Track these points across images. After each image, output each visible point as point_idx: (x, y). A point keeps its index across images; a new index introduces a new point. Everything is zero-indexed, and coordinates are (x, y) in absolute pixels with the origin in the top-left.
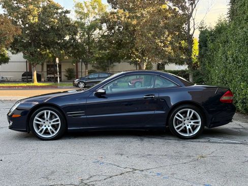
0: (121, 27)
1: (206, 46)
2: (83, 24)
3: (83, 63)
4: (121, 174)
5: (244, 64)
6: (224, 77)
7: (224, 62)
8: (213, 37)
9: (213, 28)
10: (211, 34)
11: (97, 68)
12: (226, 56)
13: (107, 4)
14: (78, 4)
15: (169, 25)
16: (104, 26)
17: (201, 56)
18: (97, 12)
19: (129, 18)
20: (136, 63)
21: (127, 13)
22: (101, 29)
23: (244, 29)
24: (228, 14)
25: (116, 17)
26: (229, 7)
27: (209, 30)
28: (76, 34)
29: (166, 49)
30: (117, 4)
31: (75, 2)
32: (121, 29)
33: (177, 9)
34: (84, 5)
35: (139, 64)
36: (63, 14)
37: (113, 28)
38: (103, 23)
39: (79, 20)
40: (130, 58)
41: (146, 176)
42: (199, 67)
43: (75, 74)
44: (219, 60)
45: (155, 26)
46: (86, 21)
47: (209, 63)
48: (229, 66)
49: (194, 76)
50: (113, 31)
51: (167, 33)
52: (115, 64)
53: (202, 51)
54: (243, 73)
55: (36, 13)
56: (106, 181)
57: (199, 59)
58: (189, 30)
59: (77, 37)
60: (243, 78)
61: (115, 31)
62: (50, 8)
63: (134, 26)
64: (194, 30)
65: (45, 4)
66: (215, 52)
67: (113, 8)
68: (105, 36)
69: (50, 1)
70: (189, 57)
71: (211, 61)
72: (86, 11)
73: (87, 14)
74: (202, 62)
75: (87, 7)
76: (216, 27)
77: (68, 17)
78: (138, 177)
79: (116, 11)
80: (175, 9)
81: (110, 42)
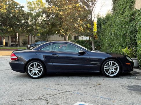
0: (54, 16)
1: (101, 27)
2: (32, 14)
3: (32, 36)
4: (59, 94)
5: (120, 37)
6: (110, 43)
7: (110, 36)
8: (104, 22)
9: (104, 17)
10: (103, 20)
11: (41, 38)
12: (111, 33)
13: (46, 3)
14: (29, 2)
15: (81, 16)
16: (44, 15)
17: (98, 32)
18: (40, 7)
19: (58, 11)
20: (62, 36)
21: (57, 8)
22: (42, 16)
23: (120, 19)
24: (112, 10)
25: (51, 10)
26: (113, 6)
27: (102, 18)
28: (28, 19)
29: (79, 28)
30: (51, 3)
31: (27, 1)
32: (54, 17)
33: (85, 7)
34: (32, 3)
35: (64, 36)
36: (20, 8)
37: (49, 16)
38: (43, 13)
39: (30, 11)
40: (59, 32)
41: (71, 94)
42: (97, 38)
43: (28, 42)
44: (107, 35)
45: (73, 16)
46: (34, 12)
47: (102, 36)
48: (112, 38)
49: (95, 43)
50: (49, 18)
51: (80, 19)
52: (50, 36)
53: (99, 29)
54: (120, 41)
55: (5, 7)
56: (52, 97)
57: (97, 34)
58: (91, 18)
59: (29, 21)
60: (120, 44)
61: (50, 18)
62: (13, 4)
63: (61, 15)
64: (94, 18)
65: (10, 2)
66: (105, 30)
67: (49, 5)
68: (45, 20)
69: (13, 1)
70: (92, 32)
71: (103, 35)
72: (33, 6)
73: (34, 8)
74: (98, 35)
75: (34, 4)
76: (106, 17)
77: (23, 10)
78: (68, 95)
79: (51, 6)
80: (84, 7)
81: (47, 24)
